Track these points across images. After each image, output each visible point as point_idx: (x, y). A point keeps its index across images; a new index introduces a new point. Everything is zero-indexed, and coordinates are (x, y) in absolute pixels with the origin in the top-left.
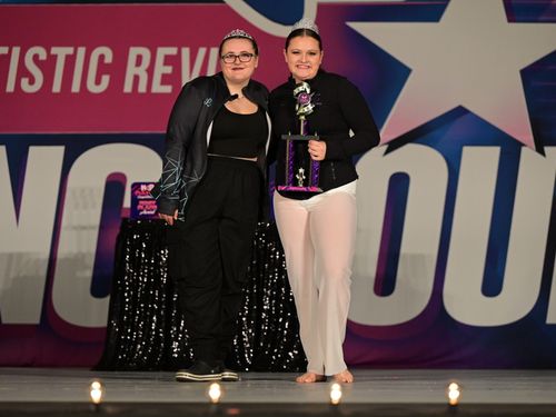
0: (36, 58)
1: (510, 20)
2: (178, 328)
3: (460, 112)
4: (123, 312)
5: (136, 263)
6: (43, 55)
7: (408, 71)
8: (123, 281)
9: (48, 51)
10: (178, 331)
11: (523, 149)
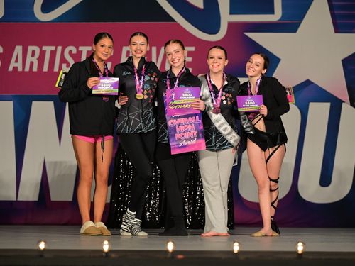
0: (70, 52)
1: (336, 32)
2: (150, 205)
3: (308, 83)
4: (119, 196)
5: (126, 168)
6: (74, 51)
7: (279, 60)
8: (119, 178)
9: (77, 48)
10: (150, 206)
11: (343, 104)
